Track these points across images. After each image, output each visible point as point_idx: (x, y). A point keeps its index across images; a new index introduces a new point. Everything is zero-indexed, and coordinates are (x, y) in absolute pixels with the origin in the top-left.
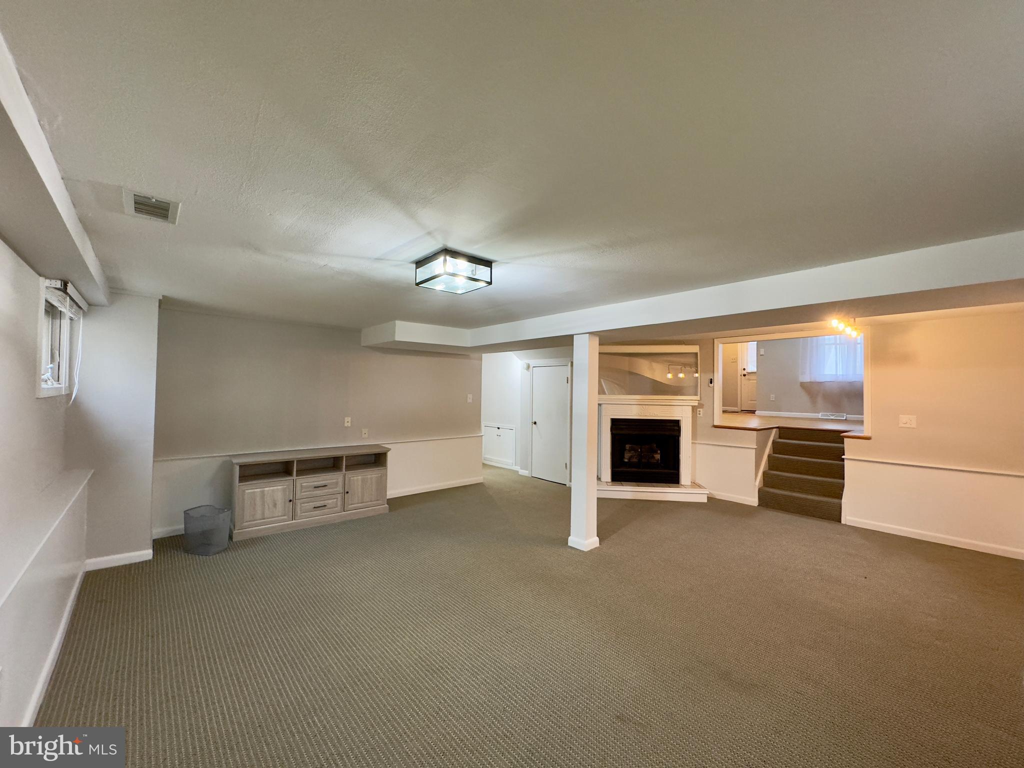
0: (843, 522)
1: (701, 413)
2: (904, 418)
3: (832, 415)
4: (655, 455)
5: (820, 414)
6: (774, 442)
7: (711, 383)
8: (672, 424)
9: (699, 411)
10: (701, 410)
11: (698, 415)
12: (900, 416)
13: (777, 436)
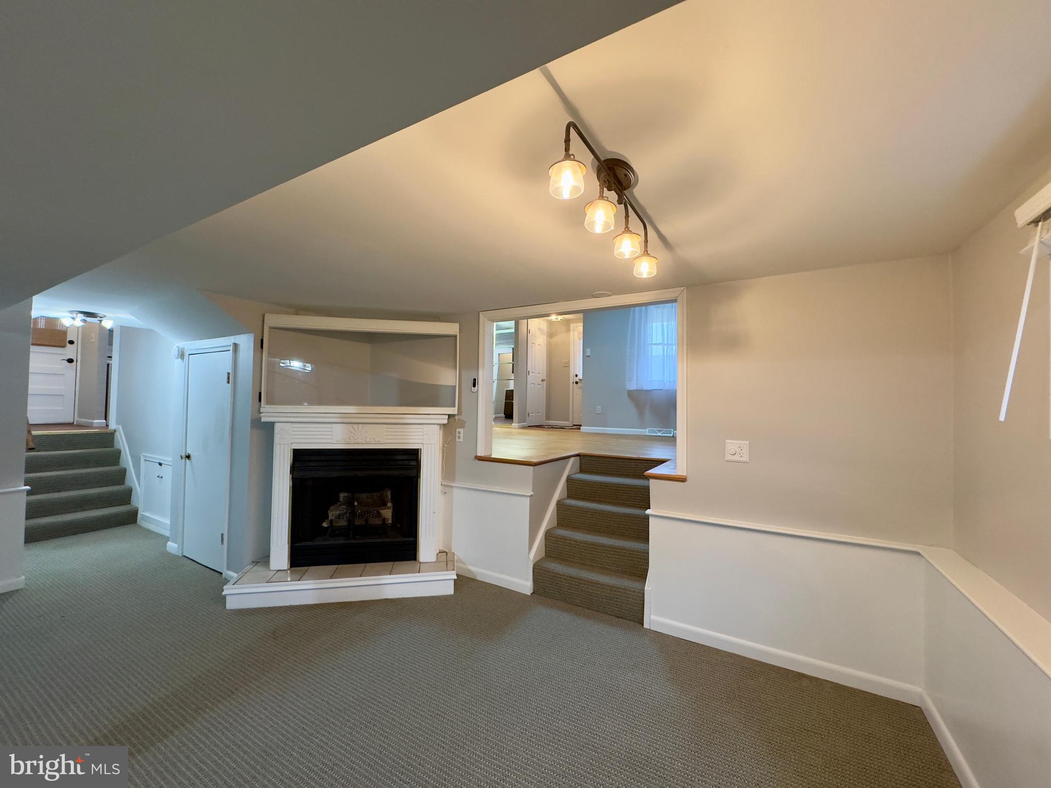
0: (646, 626)
1: (461, 435)
2: (732, 445)
3: (659, 431)
4: (382, 511)
5: (647, 430)
6: (569, 480)
7: (474, 386)
8: (404, 457)
9: (459, 433)
10: (461, 430)
11: (457, 440)
12: (727, 441)
13: (577, 468)
